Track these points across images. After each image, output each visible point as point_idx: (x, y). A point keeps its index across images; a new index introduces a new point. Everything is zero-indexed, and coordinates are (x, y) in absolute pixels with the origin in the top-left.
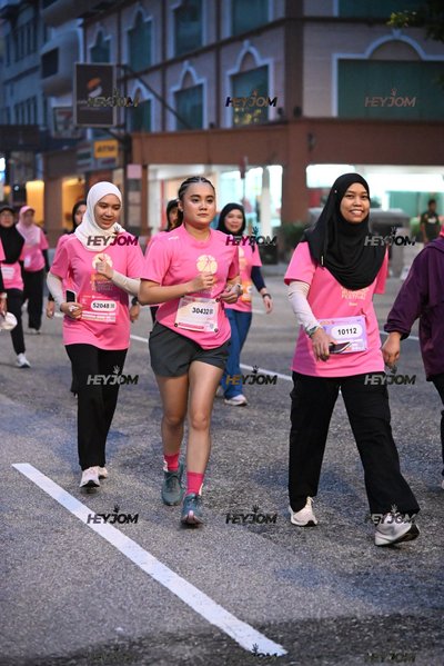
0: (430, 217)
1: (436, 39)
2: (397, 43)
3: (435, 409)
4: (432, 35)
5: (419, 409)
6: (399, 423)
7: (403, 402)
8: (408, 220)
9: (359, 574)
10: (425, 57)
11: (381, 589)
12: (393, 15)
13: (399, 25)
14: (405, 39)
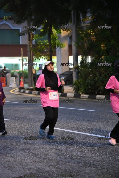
0: (4, 71)
1: (16, 23)
2: (5, 24)
3: (23, 121)
4: (15, 23)
5: (19, 121)
6: (14, 125)
7: (14, 120)
8: (10, 71)
9: (9, 166)
10: (12, 28)
11: (16, 170)
12: (5, 17)
13: (6, 20)
14: (7, 23)
